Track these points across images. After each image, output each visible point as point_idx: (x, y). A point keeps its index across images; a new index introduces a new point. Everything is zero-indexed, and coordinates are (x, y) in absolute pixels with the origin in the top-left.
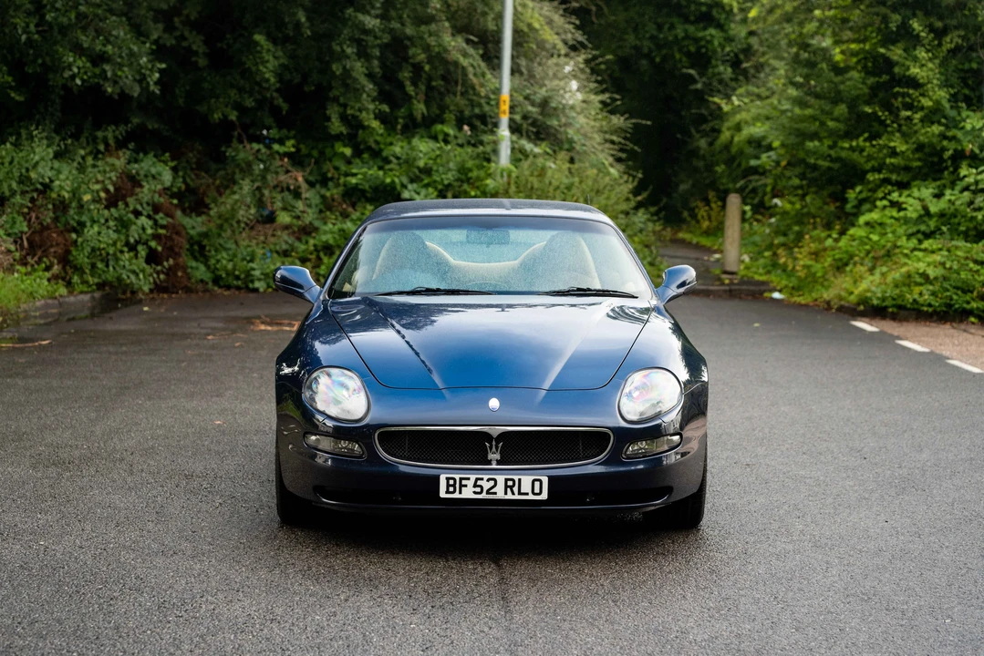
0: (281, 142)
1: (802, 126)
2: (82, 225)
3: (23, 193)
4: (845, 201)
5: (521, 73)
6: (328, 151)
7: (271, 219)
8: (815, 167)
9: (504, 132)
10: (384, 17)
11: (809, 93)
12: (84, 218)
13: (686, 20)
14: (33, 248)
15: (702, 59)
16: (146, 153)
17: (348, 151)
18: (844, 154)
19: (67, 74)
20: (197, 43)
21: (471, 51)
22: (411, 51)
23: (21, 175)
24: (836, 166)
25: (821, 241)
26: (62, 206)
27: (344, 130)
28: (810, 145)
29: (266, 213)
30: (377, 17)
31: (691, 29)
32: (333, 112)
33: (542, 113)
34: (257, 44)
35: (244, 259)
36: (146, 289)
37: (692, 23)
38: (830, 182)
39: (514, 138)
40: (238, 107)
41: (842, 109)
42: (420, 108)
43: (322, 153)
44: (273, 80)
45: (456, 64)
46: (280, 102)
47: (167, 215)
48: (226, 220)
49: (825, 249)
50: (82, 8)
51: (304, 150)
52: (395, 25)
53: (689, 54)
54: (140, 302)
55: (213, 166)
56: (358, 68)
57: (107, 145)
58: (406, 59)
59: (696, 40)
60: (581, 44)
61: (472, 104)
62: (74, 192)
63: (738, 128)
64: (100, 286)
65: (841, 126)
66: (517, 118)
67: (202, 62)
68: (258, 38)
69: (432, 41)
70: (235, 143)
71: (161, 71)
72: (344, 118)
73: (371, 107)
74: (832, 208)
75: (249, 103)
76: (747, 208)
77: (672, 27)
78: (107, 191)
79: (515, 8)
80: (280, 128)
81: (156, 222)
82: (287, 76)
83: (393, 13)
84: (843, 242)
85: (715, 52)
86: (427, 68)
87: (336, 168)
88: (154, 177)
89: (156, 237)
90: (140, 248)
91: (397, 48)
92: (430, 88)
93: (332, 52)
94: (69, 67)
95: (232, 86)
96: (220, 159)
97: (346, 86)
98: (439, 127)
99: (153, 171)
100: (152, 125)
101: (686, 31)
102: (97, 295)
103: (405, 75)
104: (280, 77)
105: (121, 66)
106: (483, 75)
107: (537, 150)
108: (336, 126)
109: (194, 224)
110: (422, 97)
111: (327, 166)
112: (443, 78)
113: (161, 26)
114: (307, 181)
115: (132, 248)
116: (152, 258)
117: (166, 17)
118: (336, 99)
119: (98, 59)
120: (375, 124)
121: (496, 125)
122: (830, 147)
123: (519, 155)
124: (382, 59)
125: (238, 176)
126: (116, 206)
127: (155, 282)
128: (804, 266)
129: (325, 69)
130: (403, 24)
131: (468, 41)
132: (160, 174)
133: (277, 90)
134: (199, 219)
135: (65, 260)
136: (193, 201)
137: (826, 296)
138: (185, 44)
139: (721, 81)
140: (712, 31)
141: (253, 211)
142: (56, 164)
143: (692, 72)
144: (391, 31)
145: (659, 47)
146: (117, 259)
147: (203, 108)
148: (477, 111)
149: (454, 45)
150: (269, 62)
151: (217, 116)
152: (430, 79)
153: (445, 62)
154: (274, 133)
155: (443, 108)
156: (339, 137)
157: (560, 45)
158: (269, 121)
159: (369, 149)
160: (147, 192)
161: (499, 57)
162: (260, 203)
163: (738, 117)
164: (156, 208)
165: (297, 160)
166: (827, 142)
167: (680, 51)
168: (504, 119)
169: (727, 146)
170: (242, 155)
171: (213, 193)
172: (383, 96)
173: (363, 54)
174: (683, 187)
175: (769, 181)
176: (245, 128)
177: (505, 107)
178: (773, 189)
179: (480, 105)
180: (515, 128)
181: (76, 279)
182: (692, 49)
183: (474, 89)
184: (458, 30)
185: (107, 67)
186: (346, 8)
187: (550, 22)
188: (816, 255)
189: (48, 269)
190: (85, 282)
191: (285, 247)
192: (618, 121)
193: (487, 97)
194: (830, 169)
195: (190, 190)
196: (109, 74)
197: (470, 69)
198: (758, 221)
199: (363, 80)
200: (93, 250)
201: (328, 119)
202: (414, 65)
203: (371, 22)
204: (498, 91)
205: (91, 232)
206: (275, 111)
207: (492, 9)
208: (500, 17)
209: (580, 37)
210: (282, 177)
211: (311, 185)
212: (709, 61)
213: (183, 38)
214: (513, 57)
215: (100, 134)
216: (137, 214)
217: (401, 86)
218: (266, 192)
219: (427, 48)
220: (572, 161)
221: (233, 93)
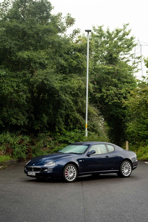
0: (47, 133)
1: (138, 129)
2: (15, 147)
3: (6, 142)
4: (146, 142)
5: (90, 120)
6: (56, 134)
7: (46, 146)
8: (141, 136)
9: (86, 130)
10: (65, 111)
11: (140, 123)
12: (15, 146)
13: (121, 109)
14: (7, 152)
15: (124, 116)
16: (24, 135)
17: (59, 134)
18: (145, 133)
19: (12, 122)
20: (33, 116)
21: (81, 116)
22: (70, 117)
23: (5, 139)
24: (144, 136)
25: (142, 149)
26: (11, 145)
27: (58, 130)
28: (140, 132)
29: (45, 145)
30: (64, 111)
31: (122, 110)
32: (57, 127)
33: (93, 127)
34: (43, 116)
35: (41, 153)
36: (25, 158)
37: (122, 109)
38: (144, 138)
39: (88, 132)
40: (40, 127)
41: (145, 126)
42: (72, 126)
43: (55, 135)
44: (46, 122)
45: (78, 118)
46: (47, 126)
47: (28, 146)
48: (38, 147)
49: (143, 150)
50: (15, 111)
51: (51, 134)
52: (67, 112)
53: (122, 115)
54: (24, 161)
55: (35, 137)
56: (61, 120)
57: (18, 134)
58: (69, 118)
59: (123, 112)
60: (101, 114)
61: (81, 125)
62: (14, 142)
63: (130, 128)
64: (18, 158)
65: (145, 129)
66: (89, 128)
67: (34, 119)
68: (43, 115)
69: (74, 115)
70: (39, 133)
71: (28, 121)
72: (58, 128)
73: (63, 126)
74: (144, 143)
75: (42, 126)
76: (131, 144)
77: (118, 110)
78: (18, 142)
79: (88, 108)
80: (47, 131)
81: (27, 147)
82: (48, 121)
83: (67, 110)
84: (145, 149)
85: (126, 114)
86: (73, 119)
87: (57, 137)
88: (26, 139)
89: (27, 150)
90: (24, 152)
91: (68, 116)
92: (73, 123)
93: (56, 117)
94: (13, 121)
95: (39, 123)
96: (37, 136)
97: (59, 123)
98: (75, 130)
99: (26, 138)
100: (25, 130)
101: (121, 111)
102: (17, 160)
103: (69, 121)
104: (47, 121)
105: (21, 120)
106: (83, 120)
107: (93, 134)
108: (57, 130)
109: (33, 147)
110: (72, 124)
111: (55, 137)
112: (76, 121)
113: (27, 113)
114: (52, 140)
115: (23, 151)
116: (26, 153)
117: (27, 111)
118: (57, 125)
119: (17, 119)
120: (64, 129)
121: (85, 129)
122: (143, 132)
123: (89, 134)
124: (65, 118)
125: (40, 139)
126: (20, 144)
127: (27, 158)
128: (139, 153)
129: (55, 120)
130: (69, 112)
131: (80, 115)
132: (27, 139)
133: (47, 124)
134: (34, 147)
135: (12, 153)
136: (32, 143)
137: (142, 158)
138: (30, 116)
139: (128, 120)
140: (126, 111)
141: (43, 145)
142: (10, 137)
143: (122, 118)
144: (66, 113)
145: (116, 114)
146: (21, 153)
147: (34, 127)
148: (82, 127)
149: (78, 115)
150: (45, 119)
151: (36, 129)
152: (74, 121)
153: (76, 118)
154: (46, 131)
155: (76, 127)
156: (58, 132)
157: (97, 115)
158: (45, 129)
159: (63, 134)
160: (26, 142)
161: (85, 117)
162: (44, 144)
163: (130, 127)
164: (27, 145)
165: (50, 136)
166: (143, 131)
167: (120, 114)
168: (86, 128)
169: (128, 132)
170: (41, 135)
171: (35, 142)
172: (65, 124)
173: (61, 117)
174: (121, 140)
175: (134, 138)
176: (41, 130)
177: (86, 126)
178: (135, 140)
179: (82, 126)
180: (88, 130)
181: (14, 157)
182: (122, 114)
183: (81, 123)
184: (78, 113)
185: (19, 121)
186: (59, 109)
187: (95, 111)
188: (141, 151)
189: (9, 155)
190: (15, 157)
191: (49, 151)
192: (107, 128)
193: (84, 124)
194: (143, 136)
195: (32, 142)
196: (19, 122)
197: (81, 120)
198: (133, 146)
199: (62, 122)
200: (17, 152)
201: (56, 129)
202: (70, 119)
203: (63, 112)
204: (85, 123)
205: (16, 149)
206: (46, 127)
207: (84, 109)
208: (85, 110)
209: (100, 113)
210: (48, 139)
211: (53, 140)
212: (125, 116)
213: (30, 115)
214: (88, 117)
215: (17, 132)
216: (24, 146)
217: (68, 122)
218: (45, 142)
219: (73, 116)
220: (99, 135)
221: (39, 125)
